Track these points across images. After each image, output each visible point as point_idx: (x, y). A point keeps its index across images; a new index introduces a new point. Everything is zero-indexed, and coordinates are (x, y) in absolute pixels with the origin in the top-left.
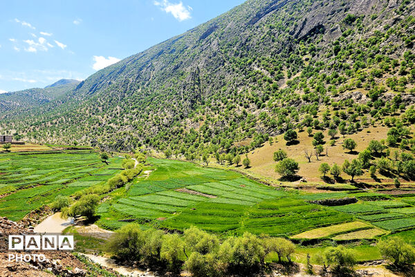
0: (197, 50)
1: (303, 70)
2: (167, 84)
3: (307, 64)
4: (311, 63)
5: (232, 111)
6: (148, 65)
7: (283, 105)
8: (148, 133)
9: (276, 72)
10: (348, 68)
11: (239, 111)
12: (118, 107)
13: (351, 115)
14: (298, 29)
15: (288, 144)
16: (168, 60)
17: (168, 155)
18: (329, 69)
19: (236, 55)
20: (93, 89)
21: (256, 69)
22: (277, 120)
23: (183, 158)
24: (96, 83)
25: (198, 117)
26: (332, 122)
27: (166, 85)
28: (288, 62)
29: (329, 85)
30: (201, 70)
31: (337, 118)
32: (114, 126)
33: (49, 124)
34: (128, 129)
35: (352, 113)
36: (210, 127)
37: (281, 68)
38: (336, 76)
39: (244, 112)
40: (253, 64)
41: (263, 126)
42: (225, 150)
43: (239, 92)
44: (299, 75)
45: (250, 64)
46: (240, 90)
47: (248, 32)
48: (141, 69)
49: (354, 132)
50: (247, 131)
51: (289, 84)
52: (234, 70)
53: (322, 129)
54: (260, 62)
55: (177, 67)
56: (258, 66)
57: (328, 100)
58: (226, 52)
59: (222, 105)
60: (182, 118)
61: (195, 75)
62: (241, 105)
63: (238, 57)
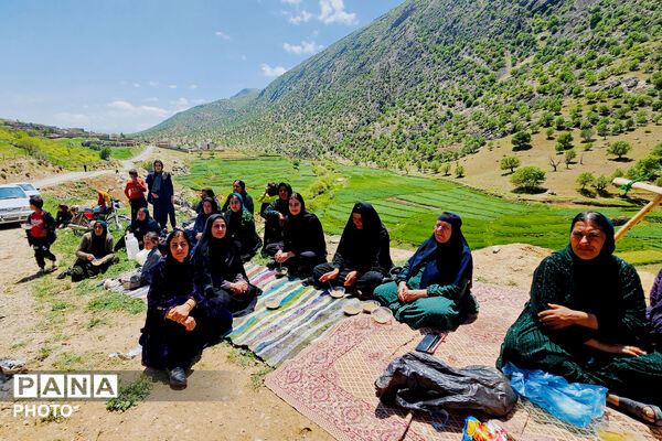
0: (387, 43)
1: (536, 53)
2: (352, 85)
3: (542, 45)
4: (549, 43)
5: (432, 112)
6: (329, 66)
7: (506, 101)
8: (332, 140)
9: (495, 60)
10: (615, 44)
11: (442, 111)
12: (300, 114)
13: (617, 110)
15: (515, 149)
16: (351, 57)
17: (357, 163)
18: (582, 48)
19: (439, 42)
20: (275, 97)
21: (467, 58)
22: (498, 120)
23: (374, 165)
24: (276, 90)
25: (389, 120)
26: (584, 121)
27: (350, 87)
28: (513, 45)
29: (581, 71)
30: (392, 65)
31: (594, 115)
32: (297, 134)
33: (238, 133)
34: (311, 136)
35: (619, 107)
36: (404, 131)
37: (502, 54)
38: (593, 57)
39: (448, 113)
40: (463, 51)
41: (477, 127)
42: (426, 157)
43: (441, 88)
44: (530, 60)
45: (458, 51)
46: (443, 85)
48: (321, 71)
49: (621, 132)
50: (455, 134)
51: (514, 74)
52: (434, 62)
53: (568, 130)
54: (472, 47)
55: (363, 65)
56: (470, 54)
57: (580, 91)
58: (425, 40)
59: (419, 105)
60: (369, 123)
61: (385, 71)
62: (444, 104)
63: (442, 45)
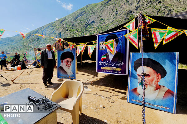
0: (59, 27)
1: (89, 33)
4: (91, 31)
6: (45, 30)
9: (82, 33)
14: (88, 21)
16: (51, 29)
19: (71, 28)
20: (28, 37)
21: (77, 32)
28: (85, 31)
30: (61, 32)
33: (16, 48)
45: (75, 31)
47: (74, 22)
48: (43, 32)
55: (54, 31)
58: (68, 27)
61: (59, 34)
